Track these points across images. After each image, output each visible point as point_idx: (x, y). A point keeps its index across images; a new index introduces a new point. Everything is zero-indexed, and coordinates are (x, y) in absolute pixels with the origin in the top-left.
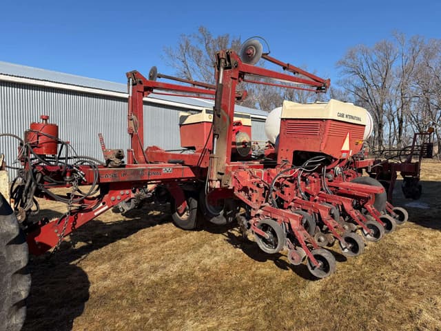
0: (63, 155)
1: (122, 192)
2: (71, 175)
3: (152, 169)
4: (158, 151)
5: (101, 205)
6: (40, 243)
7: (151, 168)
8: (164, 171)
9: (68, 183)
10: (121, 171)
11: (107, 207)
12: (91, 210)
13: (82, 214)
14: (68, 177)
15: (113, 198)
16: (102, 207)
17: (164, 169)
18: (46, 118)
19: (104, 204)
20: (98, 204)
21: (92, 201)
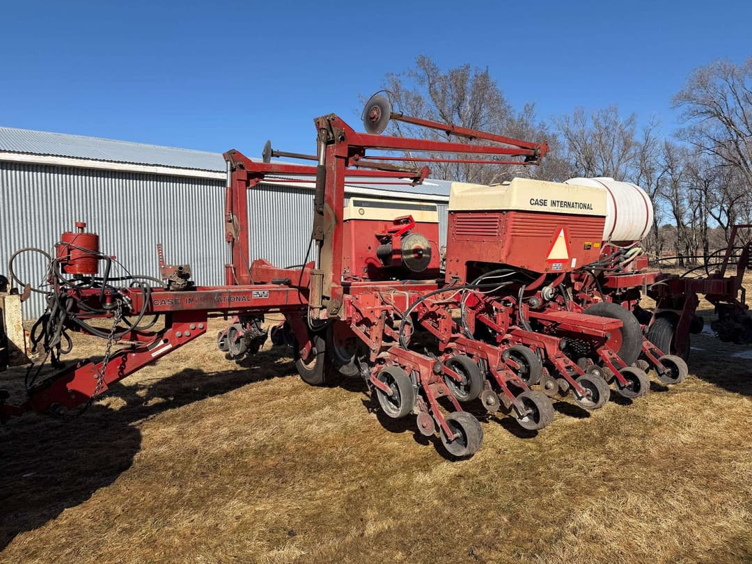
0: (101, 274)
1: (192, 326)
2: (113, 301)
3: (234, 293)
4: (264, 266)
5: (162, 342)
6: (74, 392)
7: (232, 290)
8: (255, 295)
9: (108, 312)
10: (185, 295)
11: (170, 346)
12: (146, 349)
13: (134, 355)
14: (108, 304)
15: (178, 334)
16: (163, 346)
17: (254, 293)
18: (82, 226)
19: (166, 341)
20: (157, 342)
21: (148, 338)
